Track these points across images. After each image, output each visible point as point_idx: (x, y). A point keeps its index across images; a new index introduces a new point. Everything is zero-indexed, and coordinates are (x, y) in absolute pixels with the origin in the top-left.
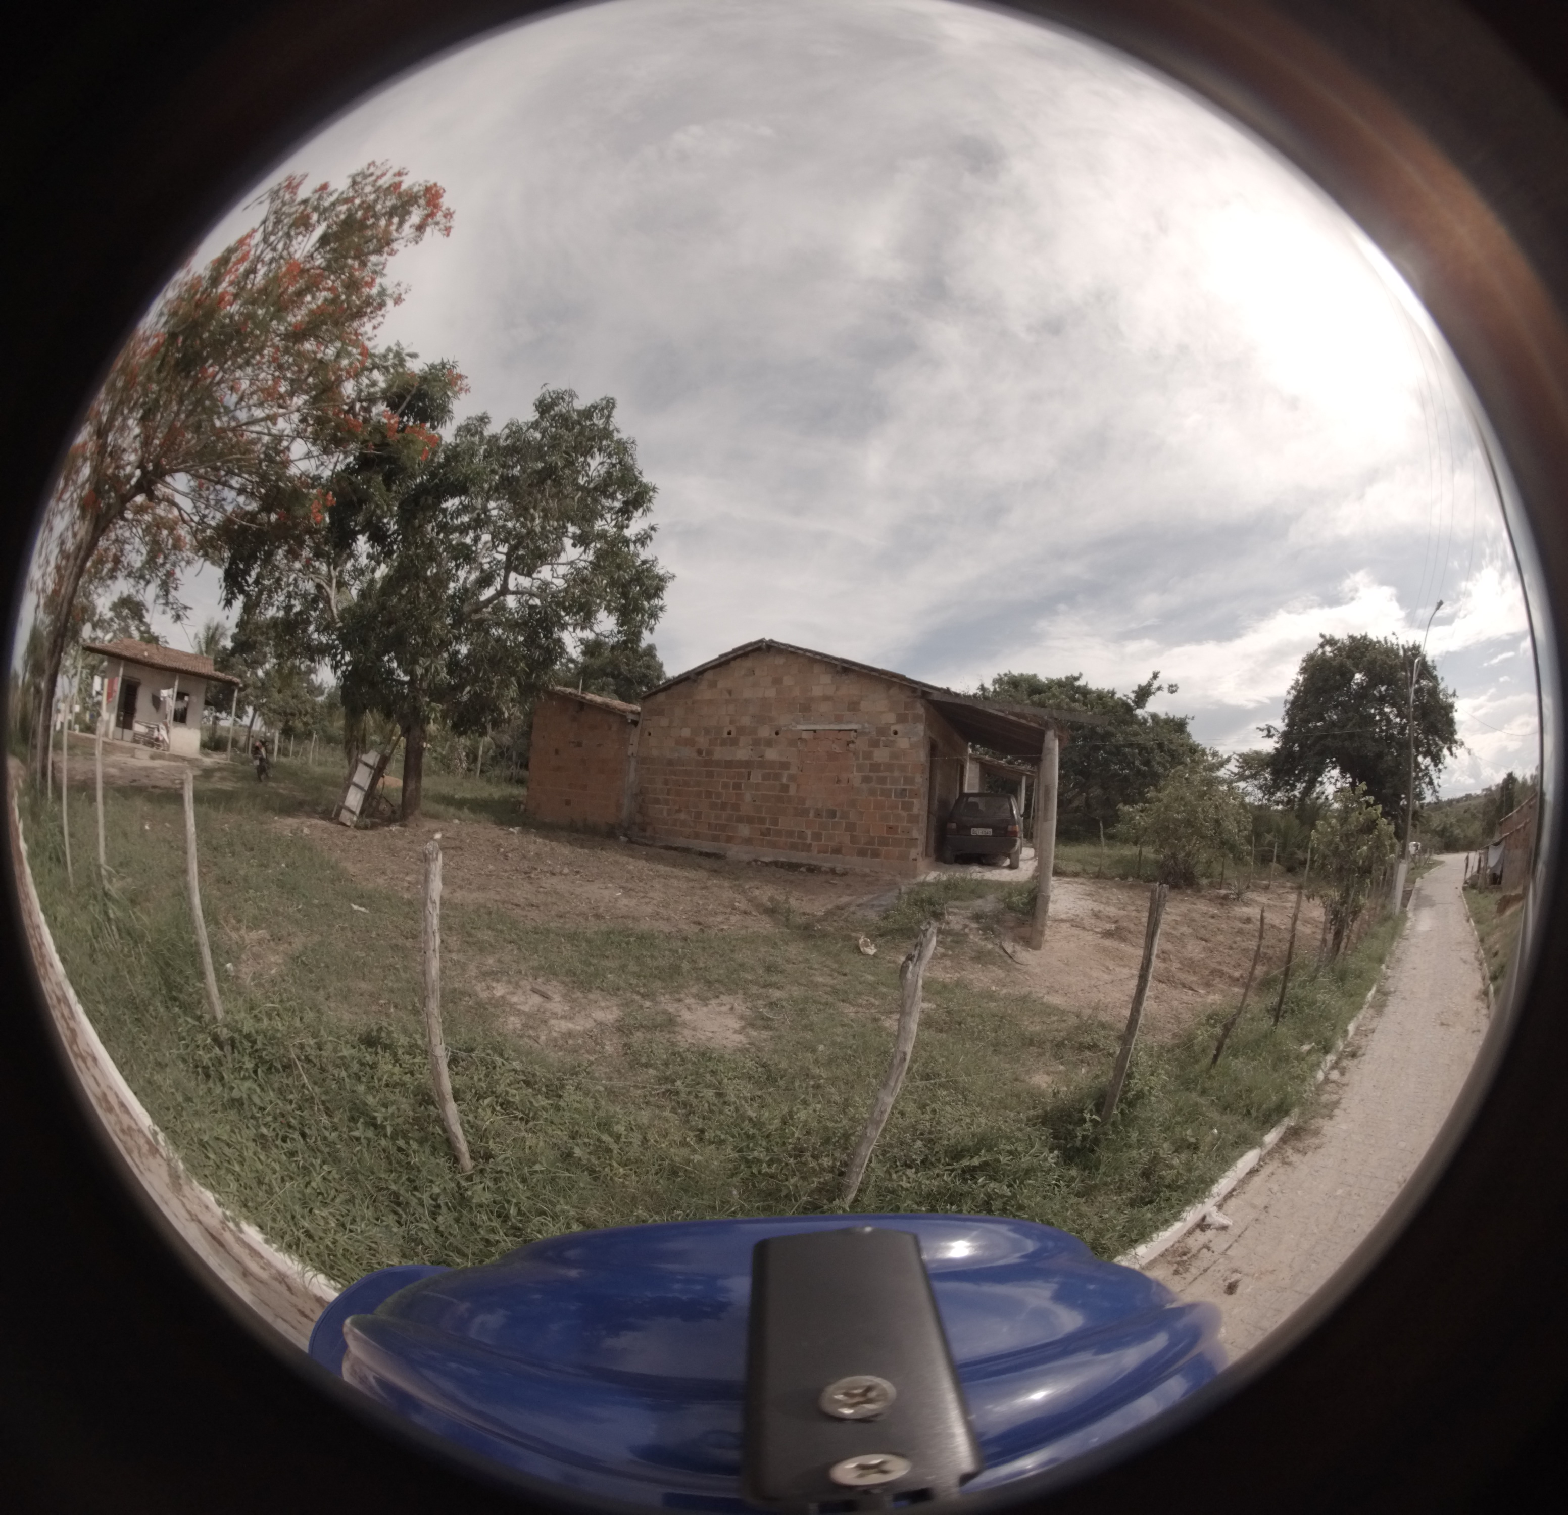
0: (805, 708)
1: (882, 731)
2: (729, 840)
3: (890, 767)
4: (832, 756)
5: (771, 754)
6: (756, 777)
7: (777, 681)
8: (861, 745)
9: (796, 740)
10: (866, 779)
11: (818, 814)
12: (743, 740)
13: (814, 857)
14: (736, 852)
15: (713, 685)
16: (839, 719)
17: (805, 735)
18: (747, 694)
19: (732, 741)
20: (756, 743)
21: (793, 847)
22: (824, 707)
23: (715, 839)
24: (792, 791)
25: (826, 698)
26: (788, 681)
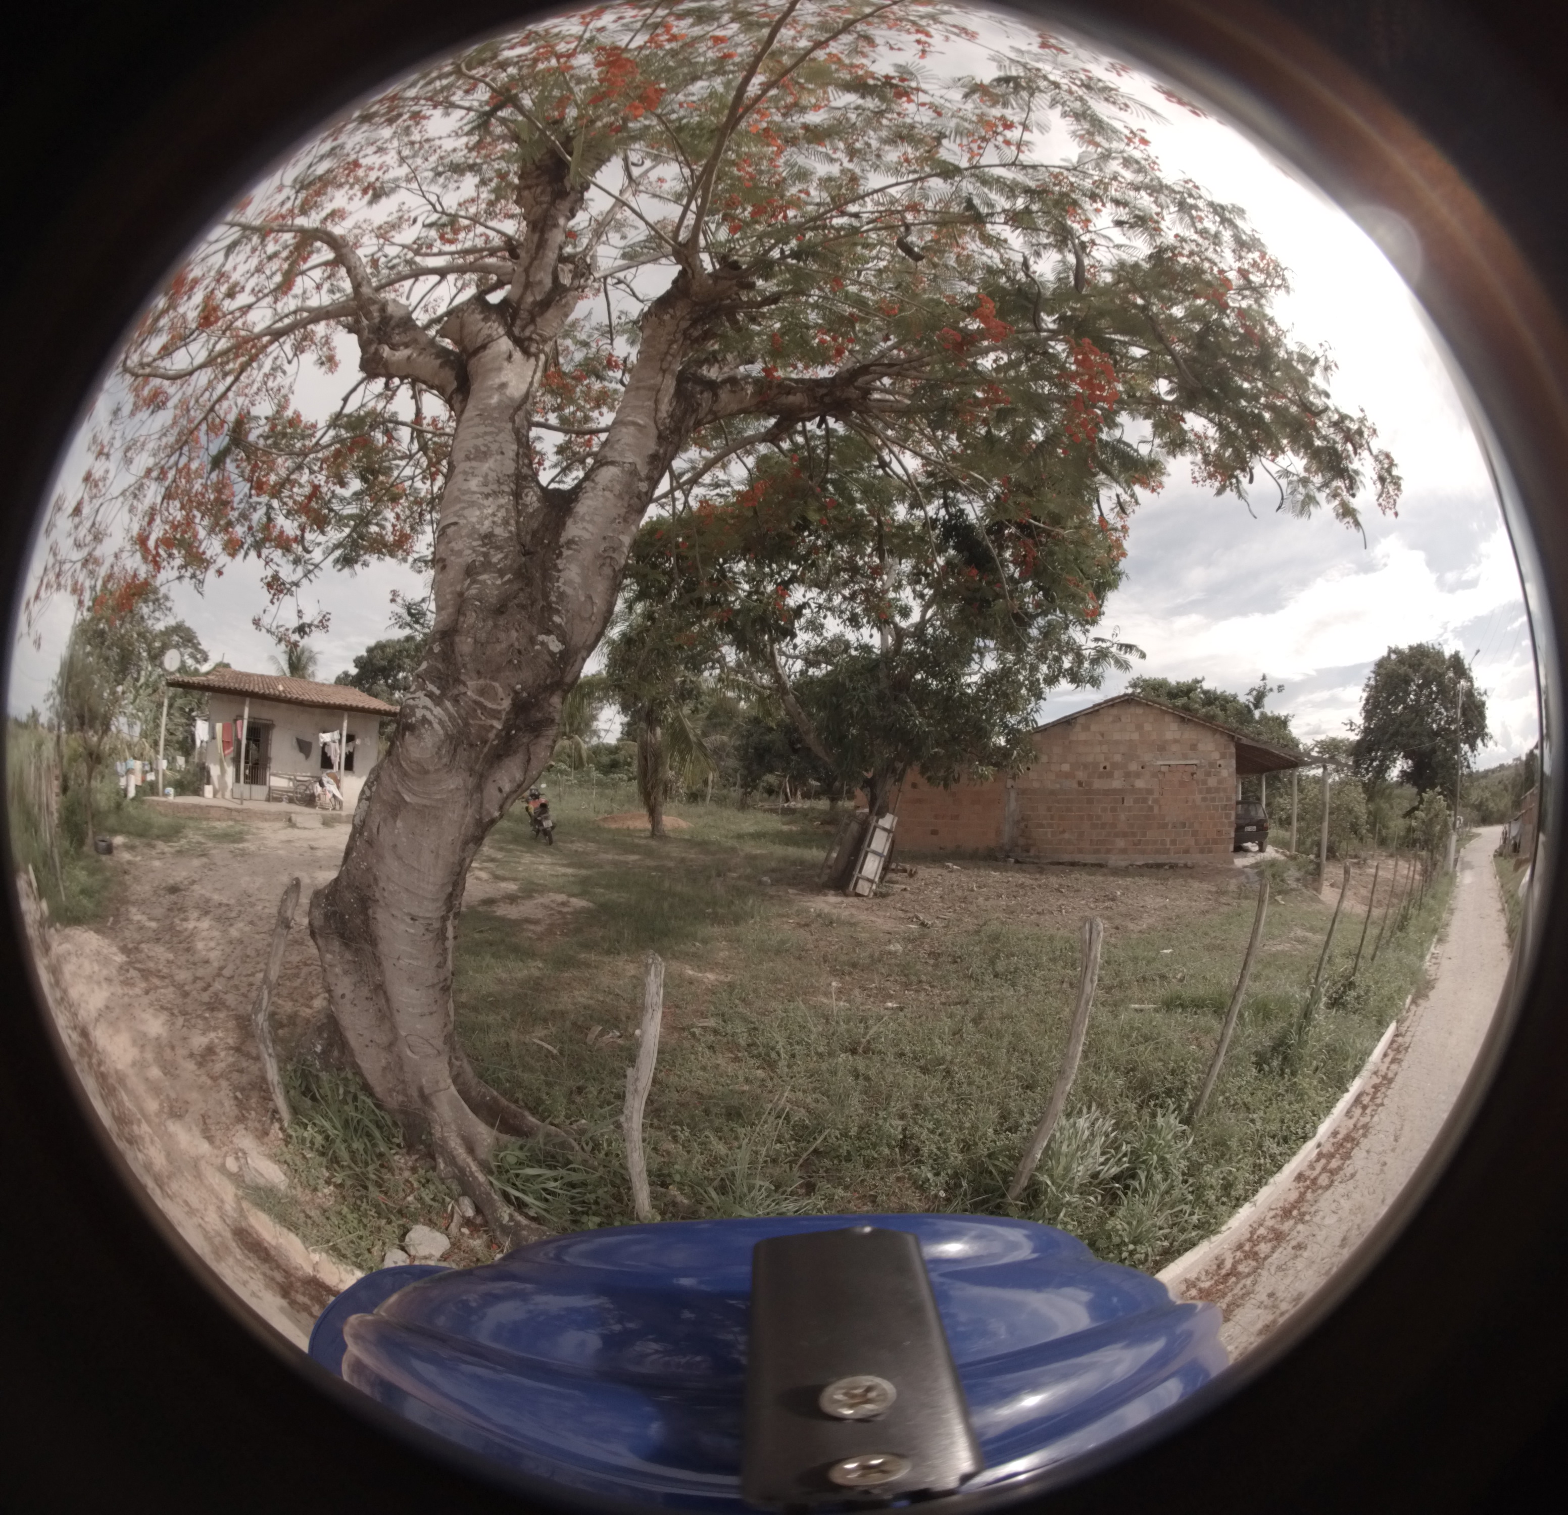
0: (1162, 748)
1: (1212, 764)
2: (1108, 851)
3: (1217, 790)
4: (1182, 784)
5: (1140, 784)
6: (1129, 802)
7: (1139, 727)
8: (1200, 775)
9: (1157, 773)
10: (1204, 799)
11: (1174, 827)
12: (1117, 774)
13: (1173, 858)
14: (1114, 860)
15: (1086, 728)
16: (1185, 757)
17: (1163, 769)
18: (1117, 737)
19: (1106, 773)
20: (1128, 775)
21: (1158, 852)
22: (1175, 748)
23: (1097, 852)
24: (1156, 810)
25: (1176, 741)
26: (1148, 727)
